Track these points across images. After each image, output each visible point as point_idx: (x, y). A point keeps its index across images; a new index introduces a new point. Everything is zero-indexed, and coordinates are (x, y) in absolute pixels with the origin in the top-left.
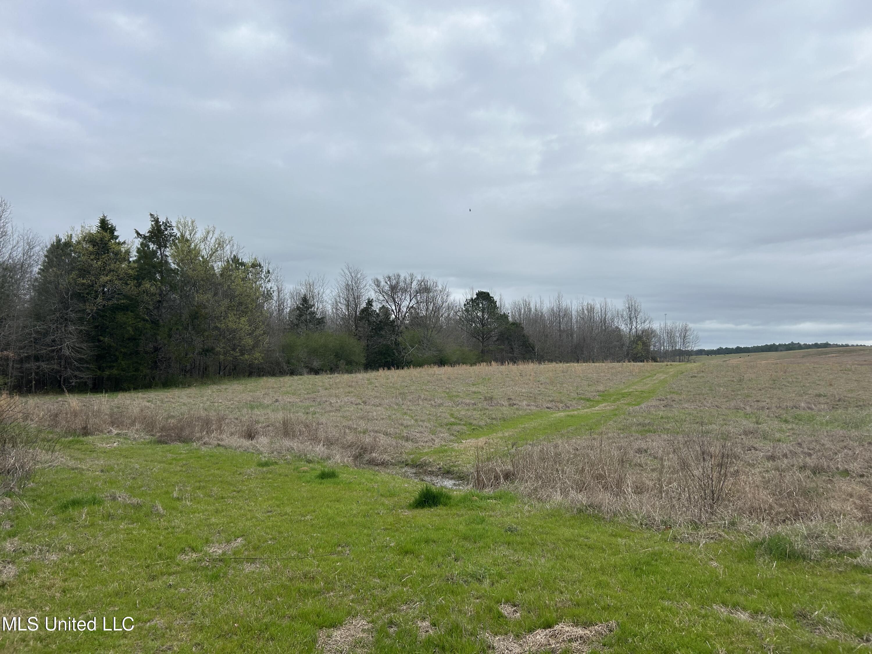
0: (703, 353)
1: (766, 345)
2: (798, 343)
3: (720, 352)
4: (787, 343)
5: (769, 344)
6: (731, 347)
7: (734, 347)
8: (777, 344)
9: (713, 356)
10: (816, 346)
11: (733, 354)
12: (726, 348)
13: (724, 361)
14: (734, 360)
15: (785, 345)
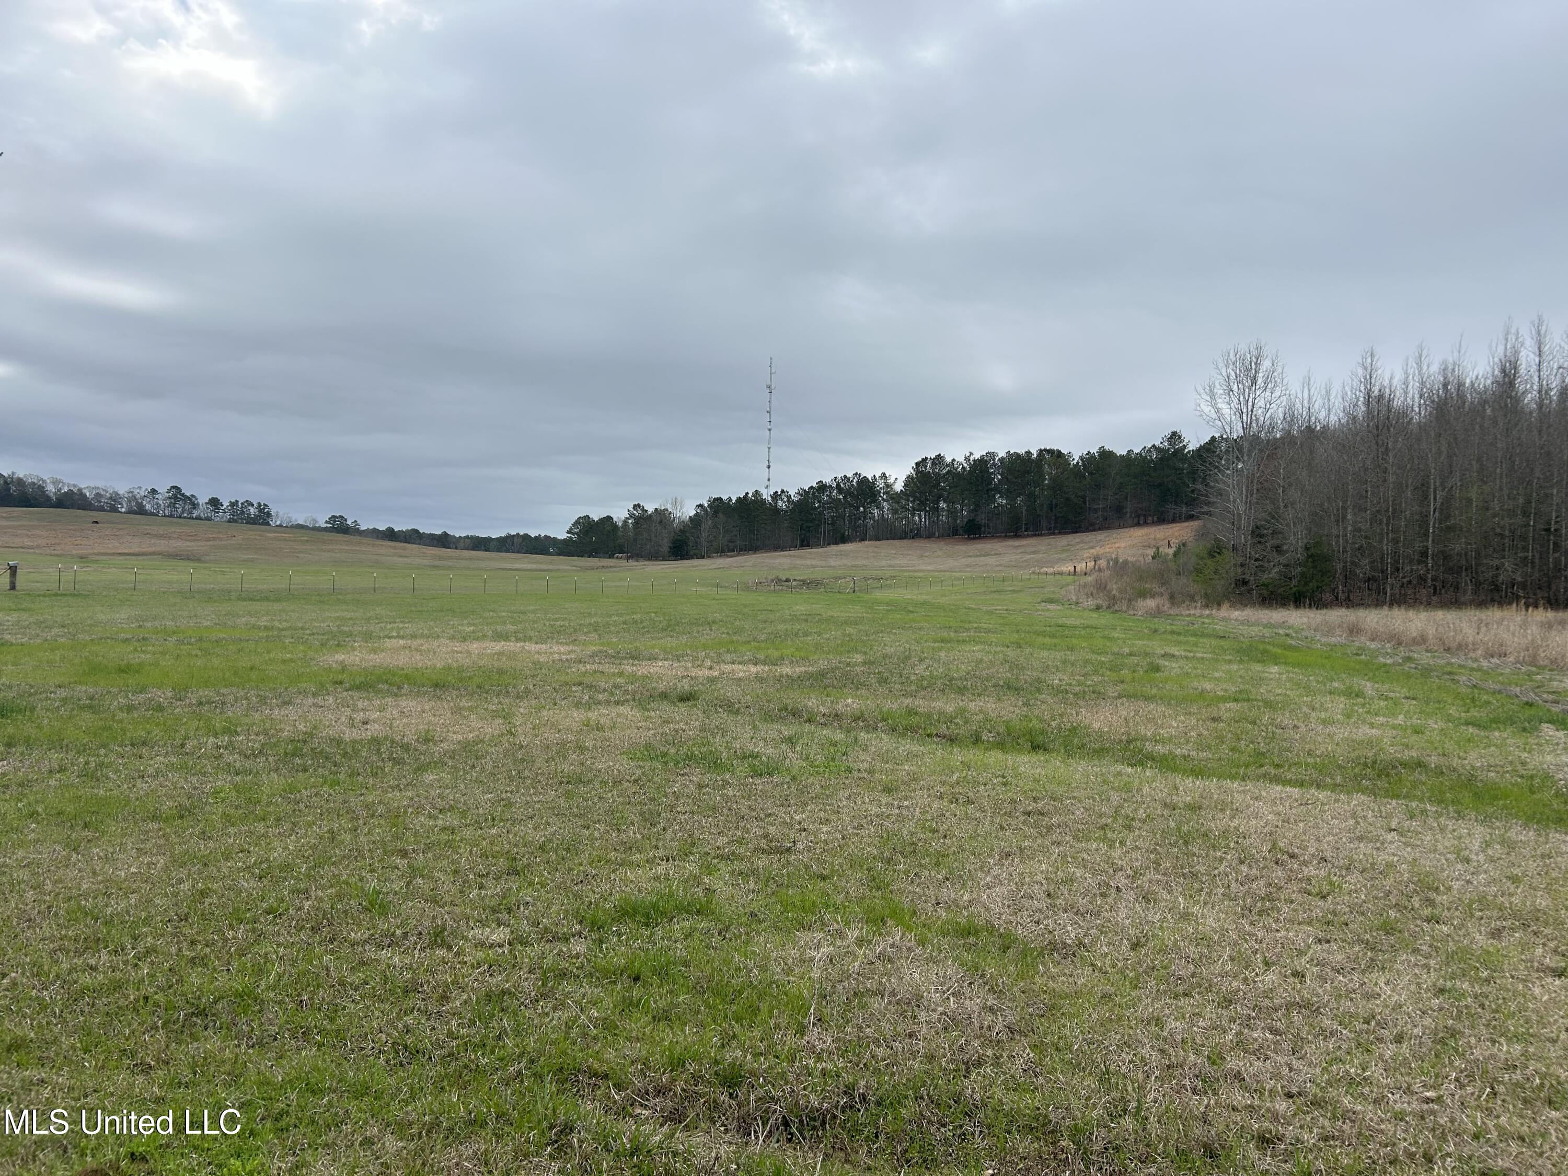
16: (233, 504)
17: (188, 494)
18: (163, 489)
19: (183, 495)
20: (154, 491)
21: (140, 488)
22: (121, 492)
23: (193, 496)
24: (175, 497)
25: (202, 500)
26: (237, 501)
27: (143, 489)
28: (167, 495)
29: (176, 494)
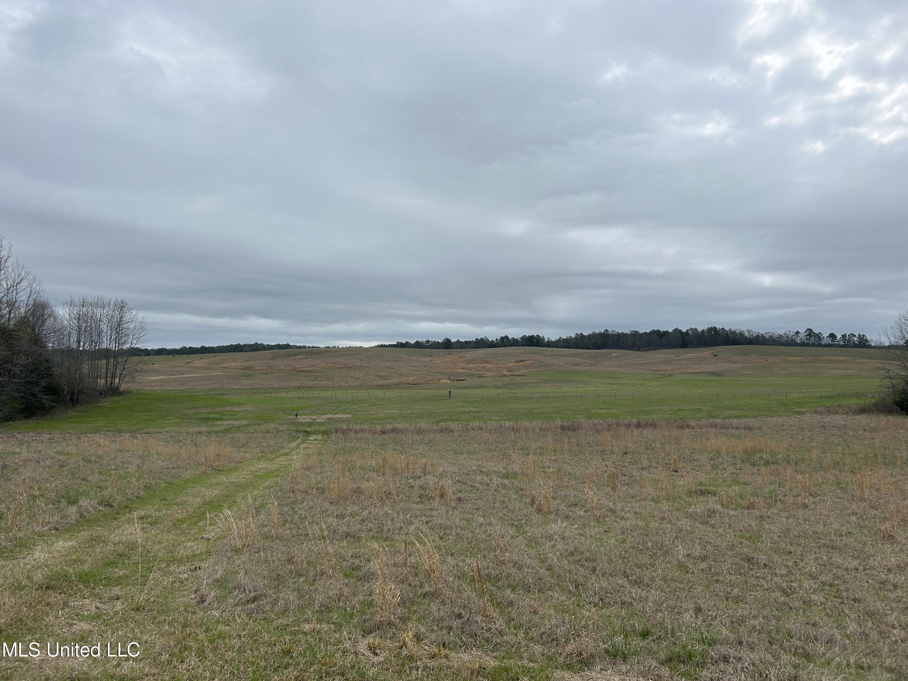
0: (165, 352)
1: (232, 345)
2: (262, 344)
3: (184, 351)
4: (251, 344)
5: (234, 344)
6: (195, 347)
7: (199, 346)
8: (242, 344)
9: (177, 356)
10: (279, 347)
11: (198, 355)
12: (190, 348)
13: (187, 363)
14: (199, 361)
15: (250, 345)
16: (844, 336)
17: (817, 333)
18: (802, 331)
19: (814, 333)
20: (798, 332)
21: (790, 331)
22: (781, 334)
23: (820, 333)
24: (810, 335)
25: (825, 335)
26: (845, 334)
27: (792, 331)
28: (806, 334)
29: (810, 332)
